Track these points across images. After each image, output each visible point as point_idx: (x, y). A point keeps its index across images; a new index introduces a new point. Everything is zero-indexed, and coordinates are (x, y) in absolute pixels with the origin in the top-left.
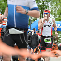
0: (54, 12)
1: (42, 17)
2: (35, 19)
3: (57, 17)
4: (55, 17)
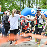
0: (39, 2)
1: (29, 6)
3: (41, 6)
4: (40, 6)
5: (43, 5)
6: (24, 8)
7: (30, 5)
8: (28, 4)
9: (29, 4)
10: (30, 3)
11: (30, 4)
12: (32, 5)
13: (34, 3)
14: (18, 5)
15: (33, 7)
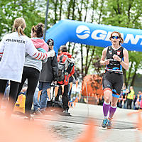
0: (100, 5)
2: (56, 19)
3: (106, 17)
4: (103, 16)
5: (111, 15)
6: (57, 22)
7: (73, 14)
8: (69, 10)
9: (71, 9)
10: (74, 6)
11: (74, 10)
12: (80, 12)
13: (87, 8)
14: (39, 11)
15: (83, 19)
